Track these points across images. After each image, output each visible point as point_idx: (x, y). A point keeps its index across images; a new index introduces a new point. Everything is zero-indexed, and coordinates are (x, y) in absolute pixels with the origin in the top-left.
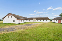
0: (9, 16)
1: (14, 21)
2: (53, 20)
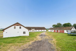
0: (16, 26)
1: (24, 33)
2: (49, 29)
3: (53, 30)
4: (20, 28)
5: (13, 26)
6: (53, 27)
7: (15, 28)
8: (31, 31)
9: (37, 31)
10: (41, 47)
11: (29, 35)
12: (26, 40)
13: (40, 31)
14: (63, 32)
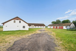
1: (24, 27)
2: (49, 26)
3: (52, 27)
4: (20, 22)
5: (13, 20)
6: (52, 24)
7: (15, 22)
8: (31, 27)
9: (37, 27)
10: (41, 37)
11: (28, 30)
12: (26, 33)
13: (40, 27)
14: (62, 28)
